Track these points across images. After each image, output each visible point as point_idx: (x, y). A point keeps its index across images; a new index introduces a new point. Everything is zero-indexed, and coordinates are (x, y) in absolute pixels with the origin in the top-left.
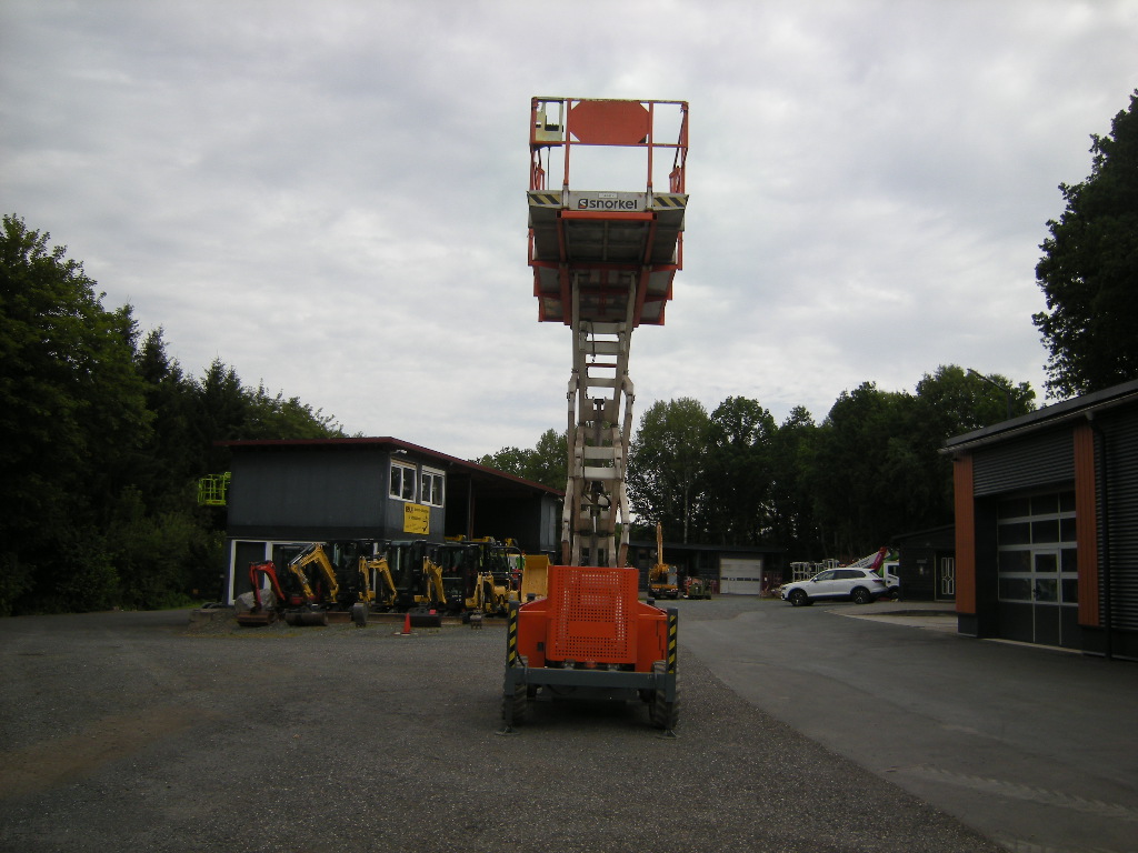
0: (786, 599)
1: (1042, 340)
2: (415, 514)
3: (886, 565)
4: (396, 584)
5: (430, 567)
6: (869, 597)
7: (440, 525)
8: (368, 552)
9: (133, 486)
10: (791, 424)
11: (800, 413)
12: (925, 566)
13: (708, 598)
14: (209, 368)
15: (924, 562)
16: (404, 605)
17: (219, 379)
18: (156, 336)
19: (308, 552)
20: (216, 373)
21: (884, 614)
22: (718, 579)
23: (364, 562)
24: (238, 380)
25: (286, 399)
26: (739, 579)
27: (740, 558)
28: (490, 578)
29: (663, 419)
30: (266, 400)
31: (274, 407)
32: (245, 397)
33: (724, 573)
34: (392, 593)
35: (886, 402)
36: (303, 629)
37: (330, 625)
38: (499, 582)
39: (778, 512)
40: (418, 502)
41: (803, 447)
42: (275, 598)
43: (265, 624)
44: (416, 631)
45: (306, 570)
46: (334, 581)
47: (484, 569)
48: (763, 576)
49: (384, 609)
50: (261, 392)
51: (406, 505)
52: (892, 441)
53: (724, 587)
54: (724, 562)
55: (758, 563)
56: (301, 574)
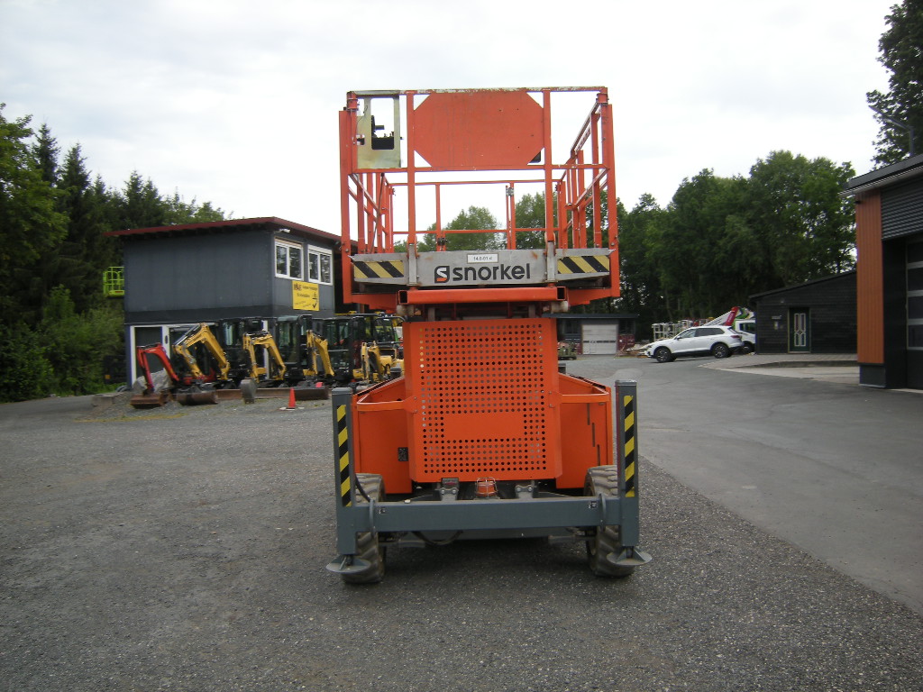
0: (653, 357)
1: (875, 117)
2: (303, 291)
3: (737, 323)
4: (284, 360)
5: (313, 341)
6: (729, 352)
7: (330, 301)
8: (255, 330)
9: (61, 286)
10: (640, 208)
11: (647, 199)
12: (780, 322)
13: (574, 358)
14: (128, 180)
15: (779, 318)
16: (294, 378)
17: (138, 189)
18: (75, 152)
19: (194, 333)
20: (135, 184)
21: (756, 366)
22: (581, 342)
23: (248, 339)
24: (156, 190)
25: (200, 204)
26: (598, 342)
27: (600, 324)
28: (375, 348)
29: (530, 210)
30: (182, 206)
31: (190, 212)
32: (163, 204)
33: (585, 338)
34: (281, 368)
35: (723, 186)
36: (195, 408)
37: (222, 403)
38: (384, 352)
39: (628, 285)
40: (306, 280)
41: (650, 228)
42: (170, 380)
43: (158, 405)
44: (302, 405)
45: (191, 349)
46: (223, 359)
47: (369, 340)
48: (619, 338)
49: (276, 384)
50: (177, 198)
51: (294, 283)
52: (730, 218)
53: (587, 349)
54: (586, 328)
55: (614, 328)
56: (187, 354)
